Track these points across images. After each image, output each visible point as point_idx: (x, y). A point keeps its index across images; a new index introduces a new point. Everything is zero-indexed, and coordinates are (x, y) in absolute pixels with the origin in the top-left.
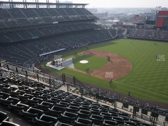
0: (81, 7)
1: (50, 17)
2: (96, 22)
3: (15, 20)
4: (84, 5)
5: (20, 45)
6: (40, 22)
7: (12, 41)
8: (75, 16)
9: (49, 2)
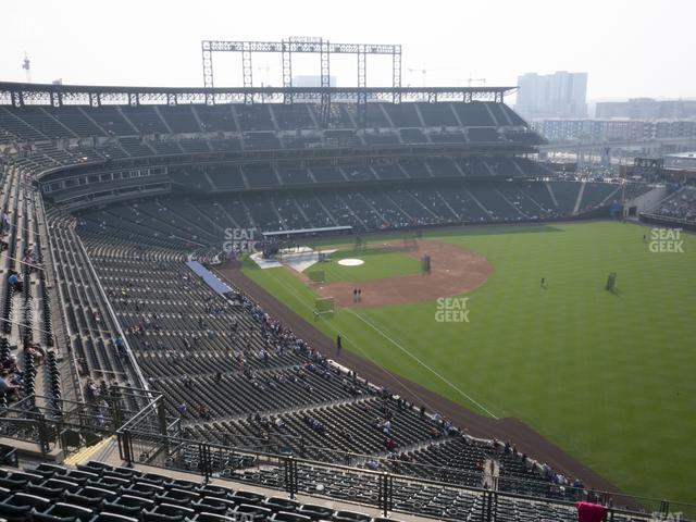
0: (489, 98)
1: (353, 130)
2: (536, 151)
3: (240, 136)
4: (501, 90)
5: (237, 202)
6: (312, 145)
7: (215, 189)
8: (448, 129)
9: (368, 86)
